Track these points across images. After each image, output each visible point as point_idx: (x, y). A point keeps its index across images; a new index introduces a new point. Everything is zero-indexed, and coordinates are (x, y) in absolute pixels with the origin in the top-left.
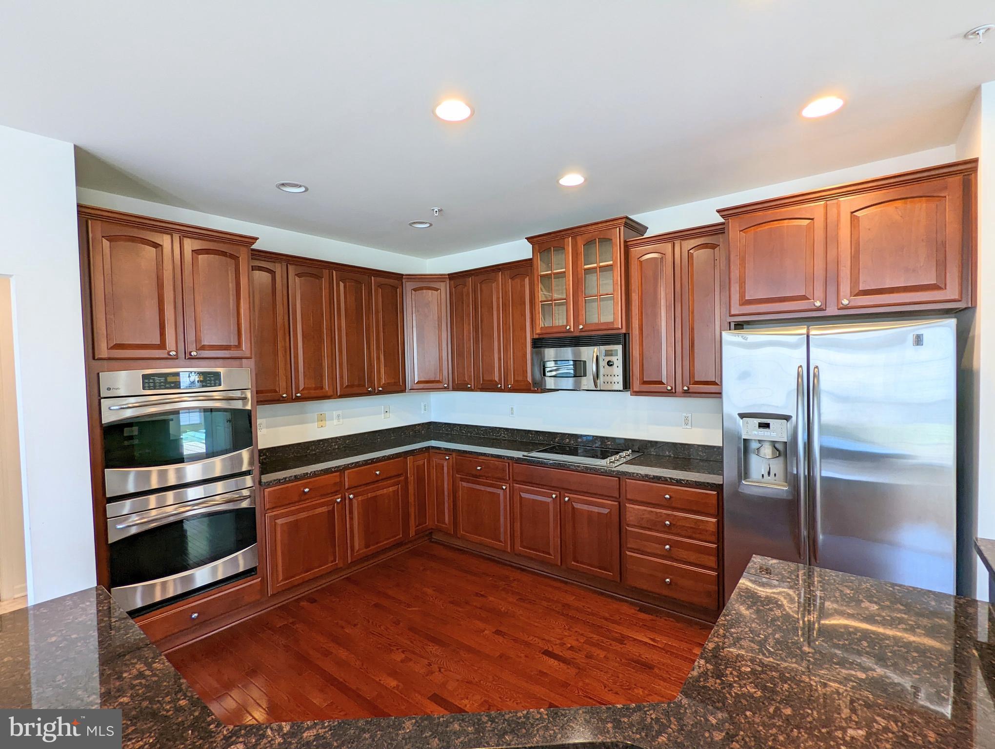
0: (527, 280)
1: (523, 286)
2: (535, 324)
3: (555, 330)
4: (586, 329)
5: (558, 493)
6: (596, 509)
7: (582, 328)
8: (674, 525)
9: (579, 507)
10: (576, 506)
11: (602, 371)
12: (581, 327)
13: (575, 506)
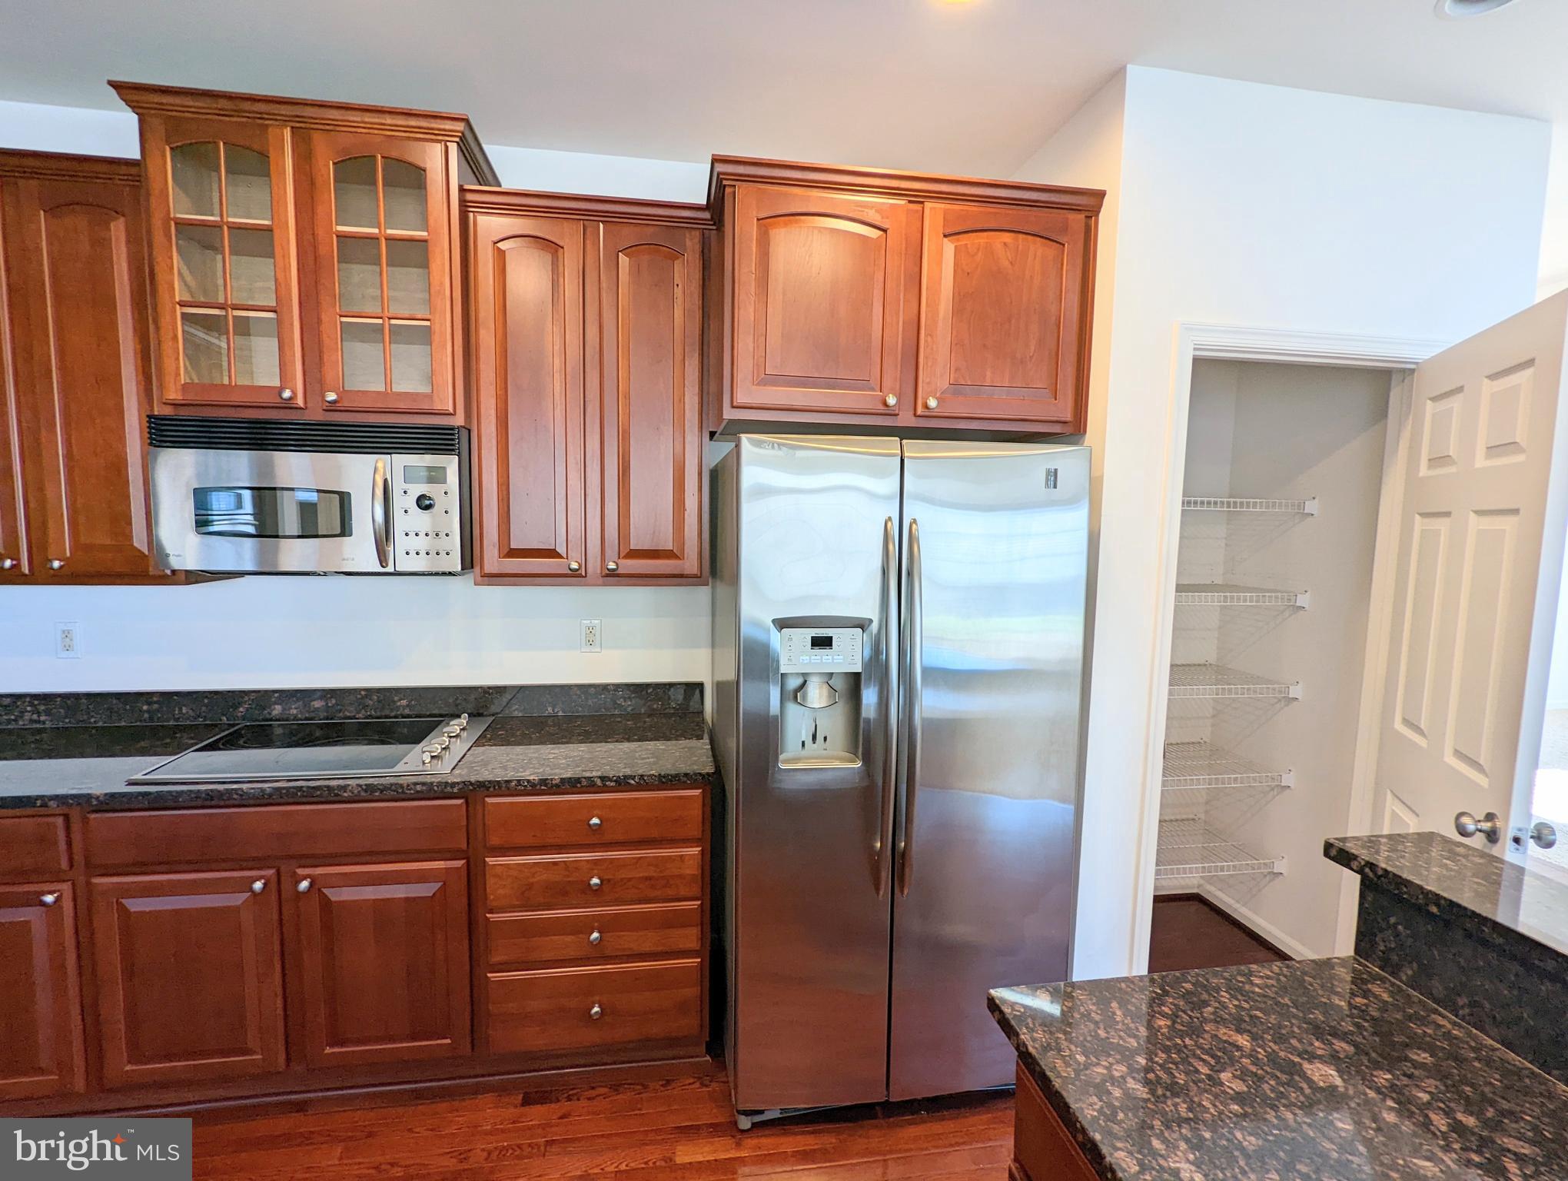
0: (118, 230)
1: (102, 244)
2: (160, 369)
3: (236, 398)
4: (346, 404)
5: (271, 872)
6: (399, 892)
7: (334, 402)
8: (609, 880)
9: (344, 898)
10: (335, 895)
11: (400, 523)
12: (331, 396)
13: (333, 899)
